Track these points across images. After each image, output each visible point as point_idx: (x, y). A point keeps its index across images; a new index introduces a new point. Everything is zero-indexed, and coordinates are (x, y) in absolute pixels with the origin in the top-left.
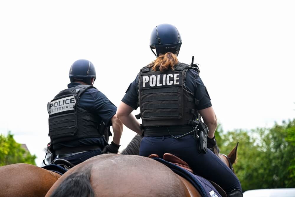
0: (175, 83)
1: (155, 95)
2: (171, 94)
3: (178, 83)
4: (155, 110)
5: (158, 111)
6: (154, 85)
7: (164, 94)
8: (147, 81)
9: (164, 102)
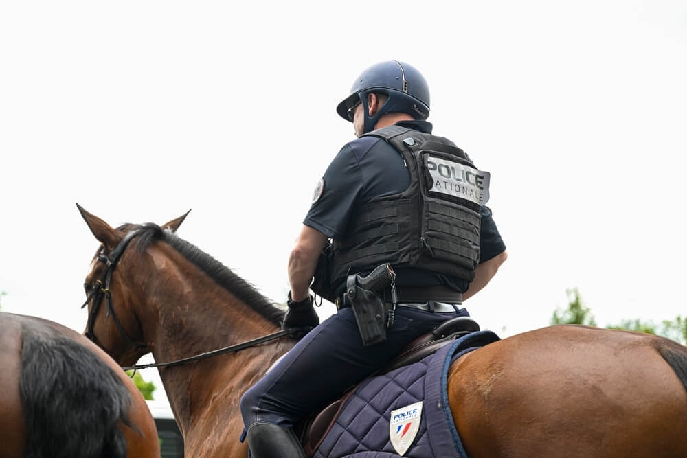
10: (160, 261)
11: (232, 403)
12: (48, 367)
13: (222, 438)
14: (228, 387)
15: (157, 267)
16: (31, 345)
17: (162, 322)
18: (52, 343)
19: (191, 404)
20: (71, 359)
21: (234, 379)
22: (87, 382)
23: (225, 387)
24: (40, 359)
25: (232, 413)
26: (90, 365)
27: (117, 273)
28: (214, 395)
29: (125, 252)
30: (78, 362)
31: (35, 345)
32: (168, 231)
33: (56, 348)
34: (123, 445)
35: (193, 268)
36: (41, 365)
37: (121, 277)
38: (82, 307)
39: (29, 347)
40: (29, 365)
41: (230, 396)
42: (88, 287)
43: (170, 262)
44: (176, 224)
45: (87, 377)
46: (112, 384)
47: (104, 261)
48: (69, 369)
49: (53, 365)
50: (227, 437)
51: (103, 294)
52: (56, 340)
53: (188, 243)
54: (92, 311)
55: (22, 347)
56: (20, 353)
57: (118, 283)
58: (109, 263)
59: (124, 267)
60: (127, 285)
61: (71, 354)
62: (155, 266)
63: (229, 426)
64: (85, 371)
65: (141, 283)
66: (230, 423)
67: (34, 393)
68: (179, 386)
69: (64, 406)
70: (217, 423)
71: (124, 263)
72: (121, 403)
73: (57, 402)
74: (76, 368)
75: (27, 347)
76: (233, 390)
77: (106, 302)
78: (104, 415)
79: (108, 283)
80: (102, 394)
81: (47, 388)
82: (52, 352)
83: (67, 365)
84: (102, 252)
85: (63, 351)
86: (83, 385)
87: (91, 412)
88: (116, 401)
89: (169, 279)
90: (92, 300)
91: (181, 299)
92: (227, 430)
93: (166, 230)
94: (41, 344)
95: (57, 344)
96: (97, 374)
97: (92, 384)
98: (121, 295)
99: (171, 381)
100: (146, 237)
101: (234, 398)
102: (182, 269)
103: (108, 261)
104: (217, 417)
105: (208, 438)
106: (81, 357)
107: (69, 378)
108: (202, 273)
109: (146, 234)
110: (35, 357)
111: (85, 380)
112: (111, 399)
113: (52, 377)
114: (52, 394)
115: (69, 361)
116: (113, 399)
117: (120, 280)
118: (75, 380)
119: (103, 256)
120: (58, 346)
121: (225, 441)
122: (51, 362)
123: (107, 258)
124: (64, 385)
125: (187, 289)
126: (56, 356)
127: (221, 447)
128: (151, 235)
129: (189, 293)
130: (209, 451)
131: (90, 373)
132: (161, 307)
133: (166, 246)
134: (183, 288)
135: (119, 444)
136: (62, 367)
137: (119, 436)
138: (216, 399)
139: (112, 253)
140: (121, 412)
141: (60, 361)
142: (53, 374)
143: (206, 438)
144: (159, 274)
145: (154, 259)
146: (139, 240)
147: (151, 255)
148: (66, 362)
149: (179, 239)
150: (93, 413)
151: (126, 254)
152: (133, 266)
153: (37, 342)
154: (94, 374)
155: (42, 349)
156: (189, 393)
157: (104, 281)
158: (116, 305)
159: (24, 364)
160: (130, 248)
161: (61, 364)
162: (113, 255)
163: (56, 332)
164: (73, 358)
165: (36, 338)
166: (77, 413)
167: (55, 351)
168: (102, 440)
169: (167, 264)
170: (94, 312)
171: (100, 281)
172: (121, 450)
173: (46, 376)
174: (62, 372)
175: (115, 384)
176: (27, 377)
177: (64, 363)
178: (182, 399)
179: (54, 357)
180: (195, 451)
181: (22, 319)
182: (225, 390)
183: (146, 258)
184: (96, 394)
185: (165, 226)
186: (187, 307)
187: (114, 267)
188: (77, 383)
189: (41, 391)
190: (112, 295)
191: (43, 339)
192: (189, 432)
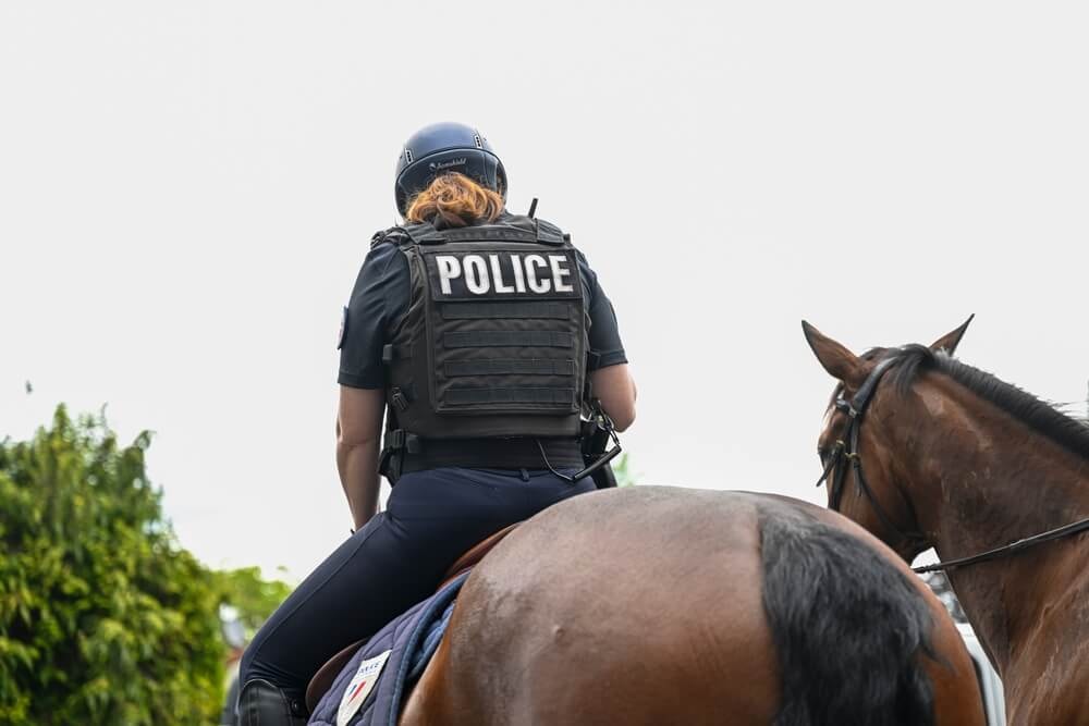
0: (559, 287)
1: (490, 324)
2: (547, 324)
3: (568, 289)
4: (497, 378)
5: (505, 382)
6: (484, 289)
7: (525, 324)
8: (456, 272)
9: (525, 353)
10: (935, 402)
11: (1080, 616)
12: (804, 571)
13: (1067, 673)
14: (1069, 591)
15: (930, 411)
16: (775, 538)
17: (947, 499)
18: (806, 533)
19: (1008, 623)
20: (838, 556)
21: (1077, 579)
22: (866, 593)
23: (1064, 592)
24: (793, 560)
25: (1080, 633)
26: (868, 566)
27: (866, 426)
28: (1047, 605)
29: (877, 393)
30: (849, 562)
31: (781, 537)
32: (942, 354)
33: (813, 541)
34: (927, 687)
35: (989, 409)
36: (792, 569)
37: (875, 433)
38: (819, 484)
39: (772, 542)
40: (775, 569)
41: (1074, 607)
42: (824, 452)
43: (952, 403)
44: (952, 341)
45: (864, 583)
46: (903, 593)
47: (845, 410)
48: (836, 573)
49: (812, 566)
50: (1075, 672)
51: (848, 461)
52: (812, 529)
53: (977, 370)
54: (833, 488)
55: (761, 540)
56: (760, 550)
57: (870, 442)
58: (853, 412)
59: (876, 417)
60: (885, 444)
61: (836, 548)
62: (927, 410)
63: (1079, 653)
64: (861, 575)
65: (906, 439)
66: (1079, 648)
67: (787, 610)
68: (985, 596)
69: (834, 629)
70: (1057, 649)
71: (877, 410)
72: (919, 622)
73: (823, 624)
74: (848, 570)
75: (769, 541)
76: (1078, 596)
77: (853, 474)
78: (896, 643)
79: (854, 443)
80: (888, 609)
81: (806, 603)
82: (809, 547)
83: (833, 567)
84: (840, 397)
85: (824, 545)
86: (859, 597)
87: (875, 637)
88: (912, 620)
89: (953, 430)
90: (832, 471)
91: (976, 460)
92: (1075, 659)
93: (938, 353)
94: (789, 536)
95: (813, 534)
96: (880, 580)
97: (874, 595)
98: (876, 461)
99: (971, 590)
100: (909, 367)
101: (1081, 608)
102: (973, 412)
103: (852, 410)
104: (1056, 641)
105: (1044, 674)
106: (854, 553)
107: (838, 586)
108: (1005, 416)
109: (907, 363)
110: (783, 556)
111: (862, 589)
112: (904, 617)
113: (811, 586)
114: (814, 612)
115: (836, 560)
116: (908, 617)
117: (872, 437)
118: (847, 591)
119: (843, 403)
120: (816, 537)
121: (1073, 678)
122: (808, 562)
123: (849, 404)
124: (831, 597)
125: (984, 443)
126: (814, 551)
127: (1067, 688)
128: (915, 364)
129: (987, 448)
130: (1048, 695)
131: (870, 578)
132: (944, 475)
133: (943, 378)
134: (978, 442)
135: (921, 686)
136: (825, 570)
137: (919, 675)
138: (1050, 613)
139: (856, 396)
140: (921, 636)
141: (822, 560)
142: (814, 579)
143: (1041, 674)
144: (935, 424)
145: (925, 401)
146: (899, 372)
147: (919, 393)
148: (831, 561)
149: (962, 365)
150: (879, 640)
151: (879, 397)
152: (893, 414)
153: (783, 532)
154: (875, 579)
155: (792, 543)
156: (1004, 605)
157: (848, 440)
158: (870, 477)
159: (767, 567)
160: (885, 387)
161: (823, 563)
162: (858, 400)
163: (810, 517)
164: (842, 556)
165: (781, 527)
166: (854, 640)
167: (812, 545)
168: (894, 683)
169: (945, 406)
170: (836, 490)
171: (841, 442)
172: (925, 697)
173: (803, 584)
174: (826, 577)
175: (906, 592)
176: (774, 586)
177: (828, 564)
178: (993, 616)
179: (812, 555)
180: (1023, 698)
181: (757, 499)
182: (1064, 597)
183: (913, 400)
184: (880, 610)
185: (936, 346)
186: (988, 470)
187: (861, 418)
188: (851, 594)
189: (797, 609)
190: (862, 461)
191: (791, 528)
192: (1010, 667)
